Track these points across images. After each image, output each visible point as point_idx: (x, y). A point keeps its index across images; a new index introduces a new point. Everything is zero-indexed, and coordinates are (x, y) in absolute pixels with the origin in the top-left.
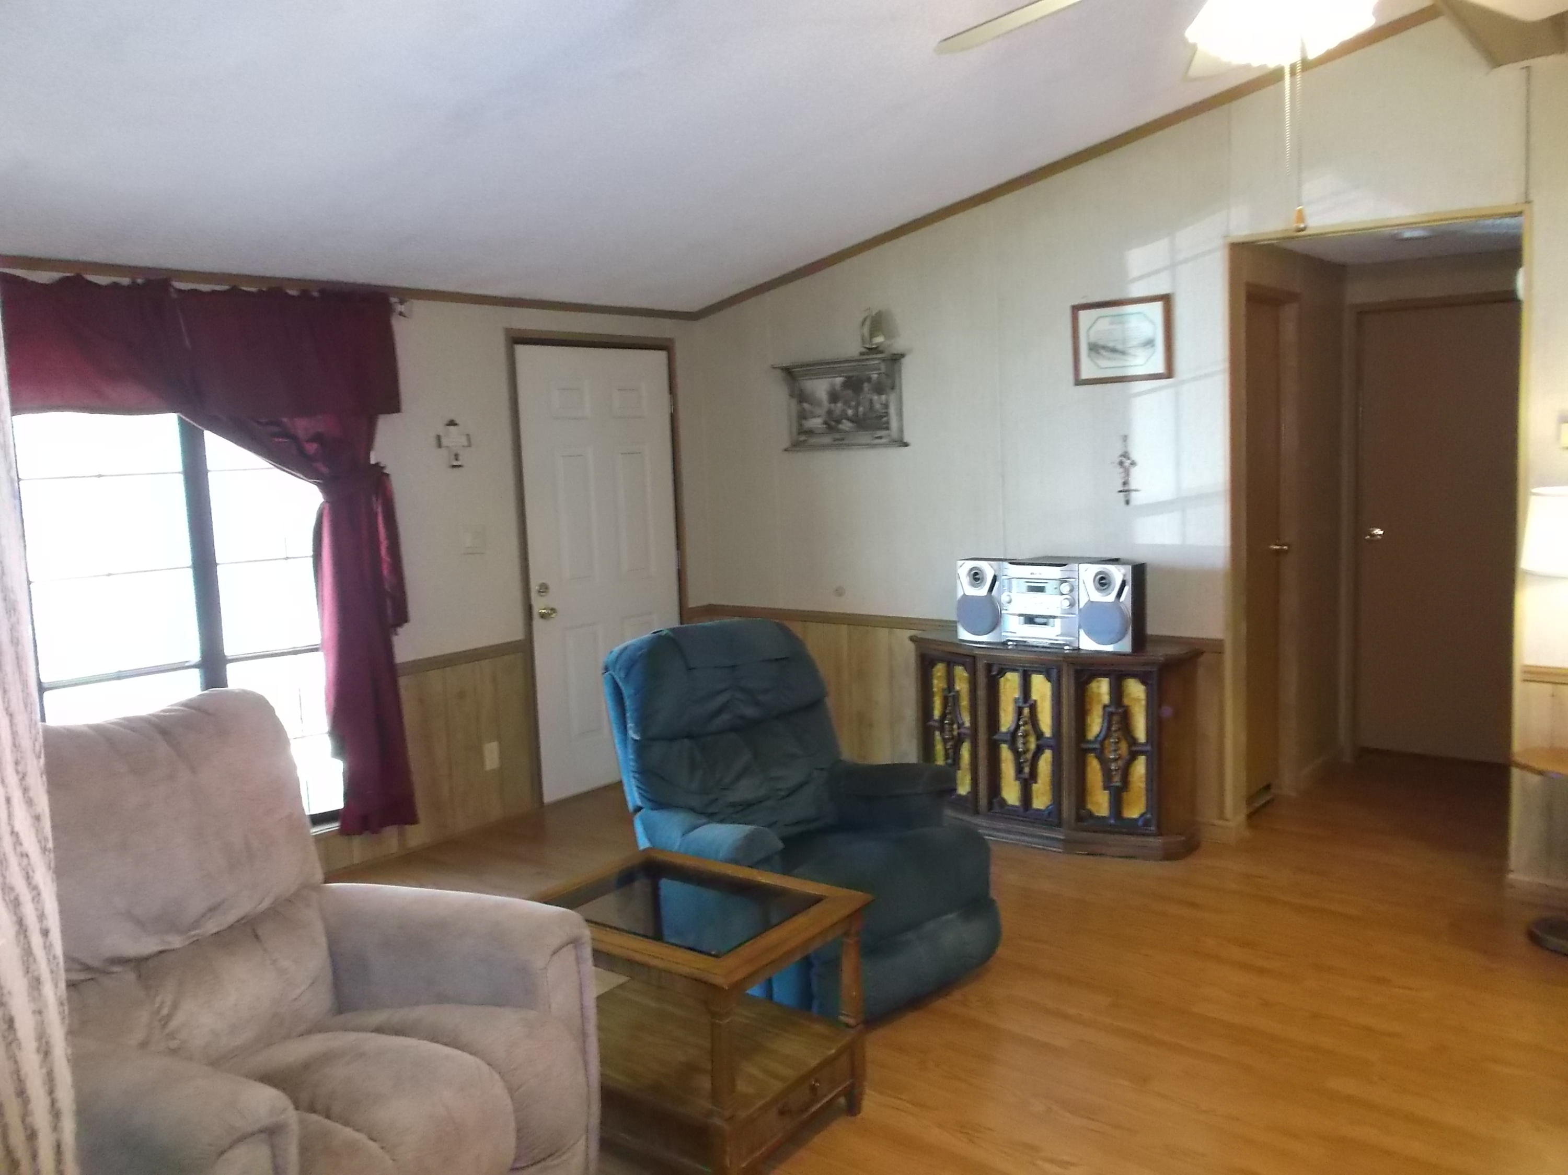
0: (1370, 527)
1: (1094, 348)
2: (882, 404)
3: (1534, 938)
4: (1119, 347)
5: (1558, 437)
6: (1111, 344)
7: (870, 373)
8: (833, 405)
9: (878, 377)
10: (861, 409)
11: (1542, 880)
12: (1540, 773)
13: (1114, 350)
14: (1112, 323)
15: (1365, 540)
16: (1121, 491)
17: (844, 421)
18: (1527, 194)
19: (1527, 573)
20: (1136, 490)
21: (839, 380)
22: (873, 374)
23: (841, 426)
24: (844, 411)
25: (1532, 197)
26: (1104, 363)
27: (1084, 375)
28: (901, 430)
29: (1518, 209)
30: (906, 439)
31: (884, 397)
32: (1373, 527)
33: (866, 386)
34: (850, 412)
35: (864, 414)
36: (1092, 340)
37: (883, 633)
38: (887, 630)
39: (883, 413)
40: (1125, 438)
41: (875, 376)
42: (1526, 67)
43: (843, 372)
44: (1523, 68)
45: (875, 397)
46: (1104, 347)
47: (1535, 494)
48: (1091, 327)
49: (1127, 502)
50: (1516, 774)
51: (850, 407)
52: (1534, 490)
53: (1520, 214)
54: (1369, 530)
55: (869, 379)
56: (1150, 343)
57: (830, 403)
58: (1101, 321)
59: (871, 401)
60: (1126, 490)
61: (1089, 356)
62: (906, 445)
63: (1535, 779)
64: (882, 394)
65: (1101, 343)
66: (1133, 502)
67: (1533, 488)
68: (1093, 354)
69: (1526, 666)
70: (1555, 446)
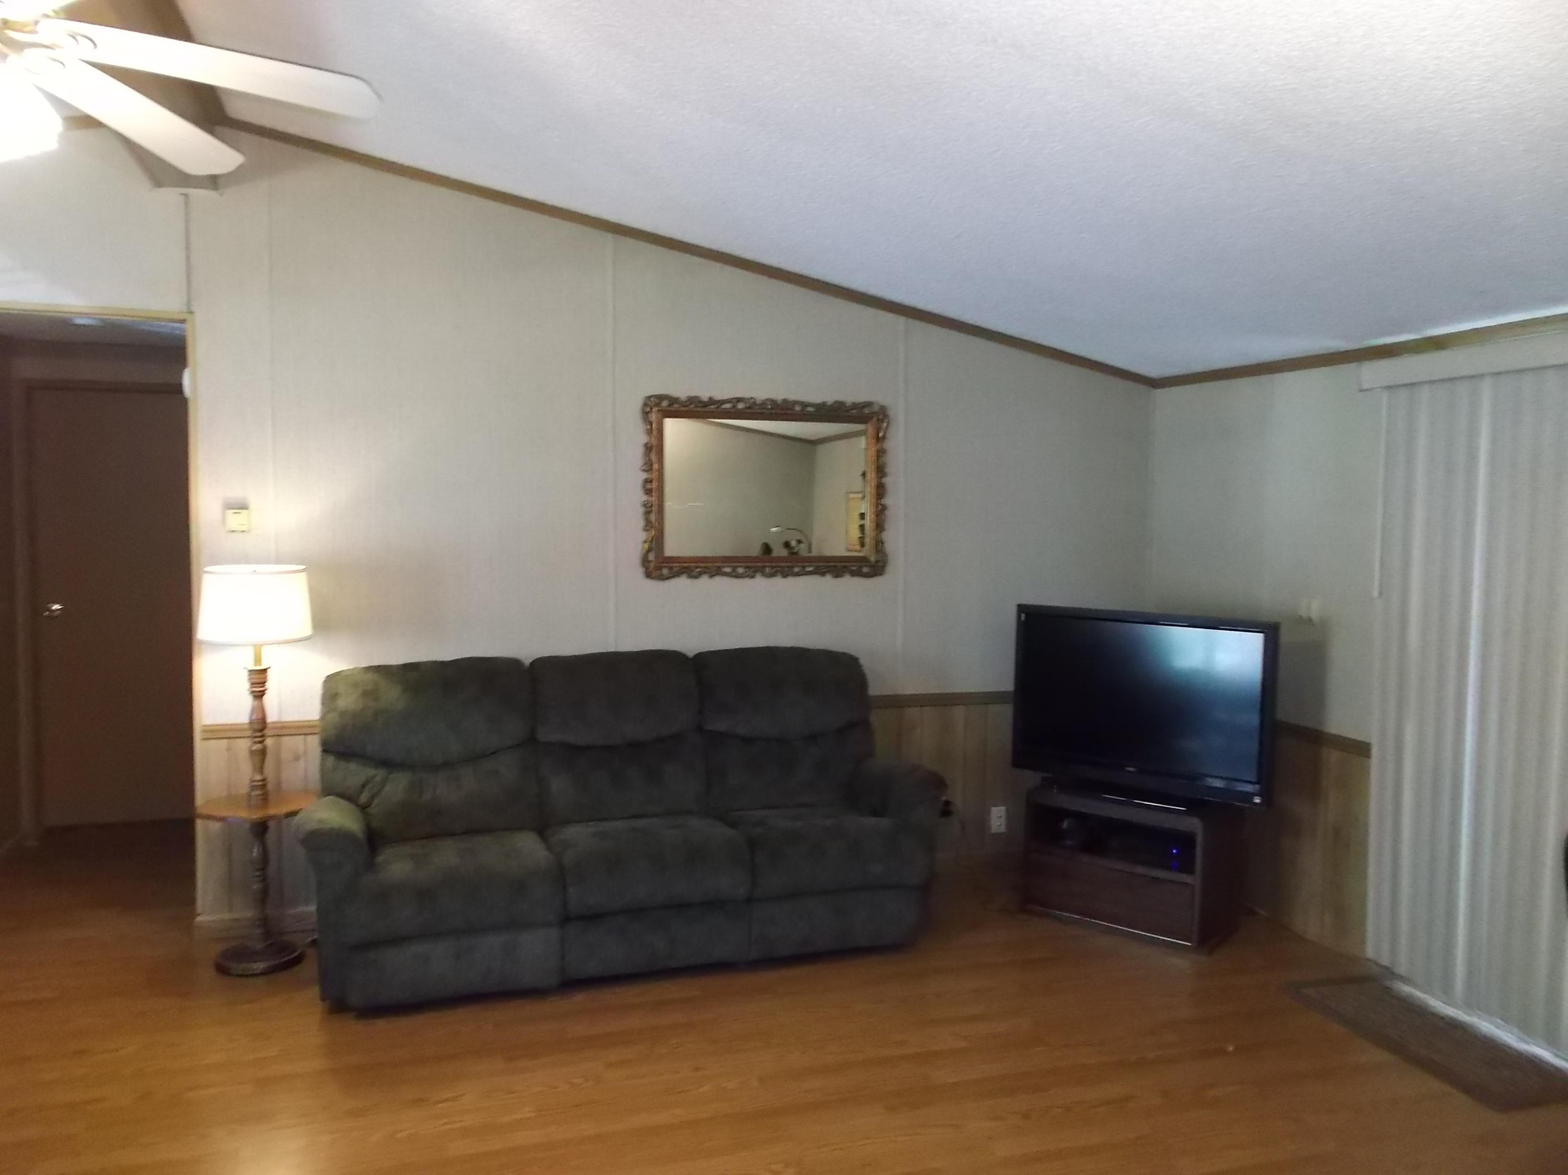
0: (48, 604)
3: (222, 970)
5: (224, 520)
11: (227, 916)
12: (222, 819)
15: (45, 616)
18: (189, 303)
19: (202, 642)
25: (194, 309)
29: (181, 317)
32: (51, 603)
42: (184, 194)
44: (182, 194)
47: (207, 572)
50: (200, 824)
52: (206, 569)
53: (183, 321)
54: (48, 607)
63: (216, 826)
67: (205, 567)
69: (205, 726)
70: (221, 529)
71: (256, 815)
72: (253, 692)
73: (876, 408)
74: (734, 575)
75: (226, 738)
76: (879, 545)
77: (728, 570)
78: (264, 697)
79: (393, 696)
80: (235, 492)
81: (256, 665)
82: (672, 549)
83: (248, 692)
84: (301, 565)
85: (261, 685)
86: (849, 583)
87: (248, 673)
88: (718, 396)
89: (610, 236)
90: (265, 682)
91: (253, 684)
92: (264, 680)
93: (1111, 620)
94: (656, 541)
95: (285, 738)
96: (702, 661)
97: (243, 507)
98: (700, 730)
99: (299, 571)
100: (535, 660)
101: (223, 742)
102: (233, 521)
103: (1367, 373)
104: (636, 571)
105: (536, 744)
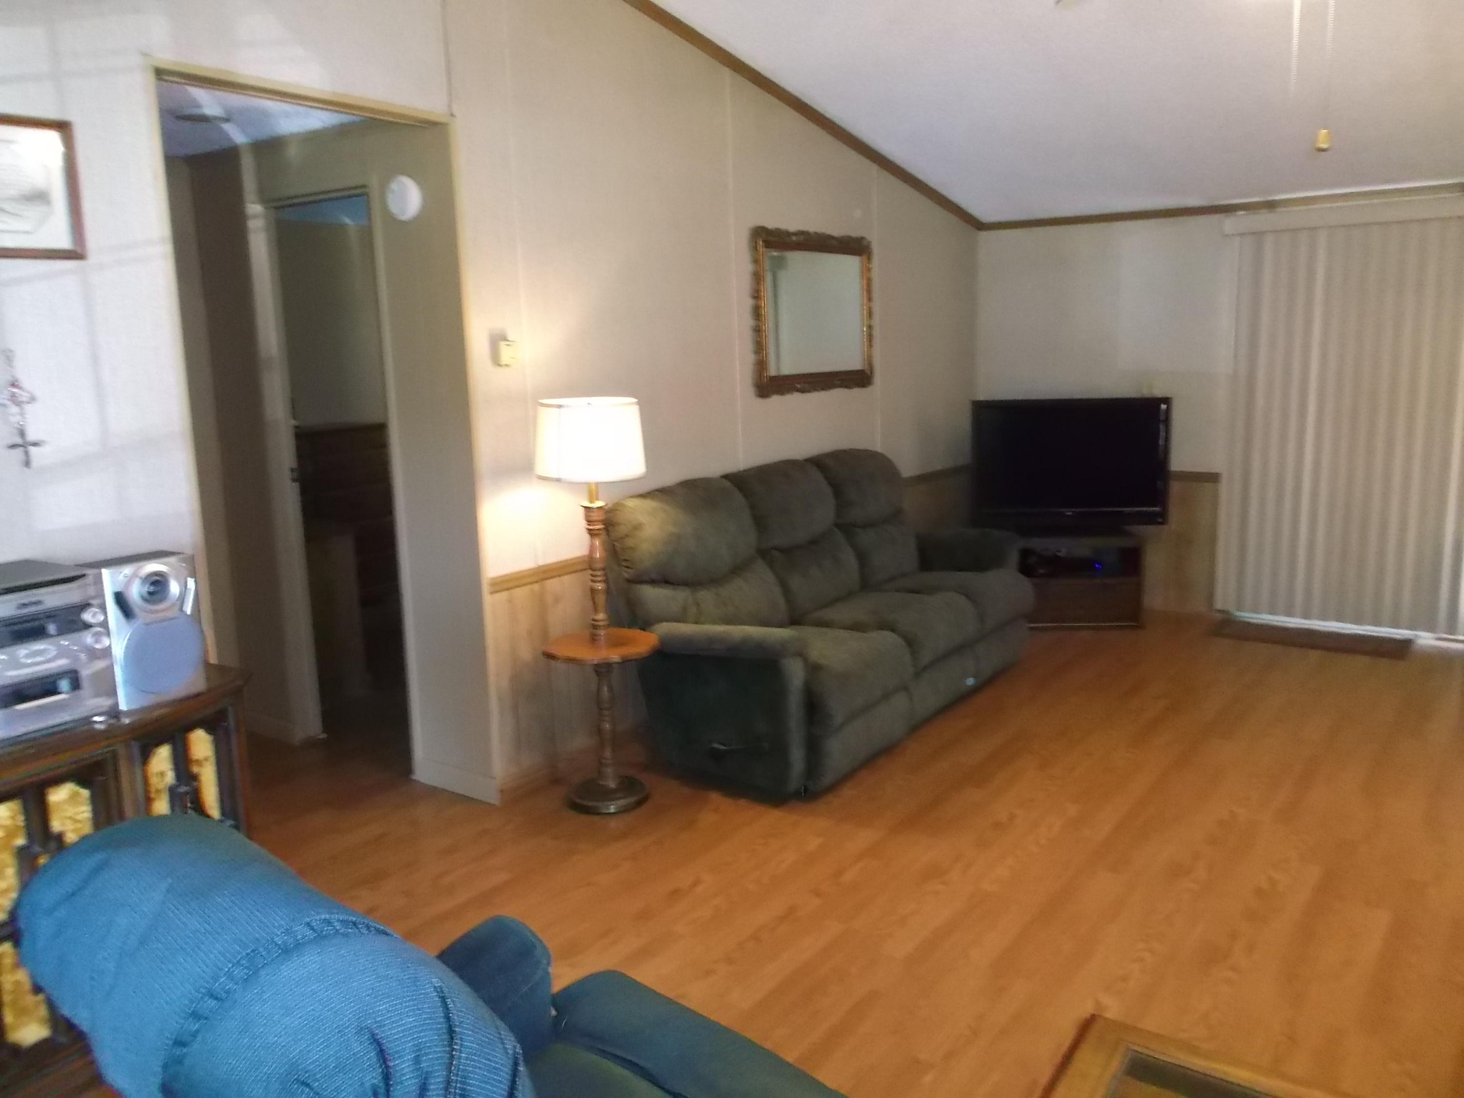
5: (494, 353)
16: (13, 446)
18: (450, 104)
20: (36, 444)
25: (455, 111)
40: (9, 357)
49: (27, 463)
56: (39, 197)
60: (24, 446)
66: (36, 462)
69: (490, 578)
70: (488, 362)
72: (590, 530)
73: (865, 241)
74: (801, 390)
76: (870, 359)
77: (798, 386)
80: (497, 324)
81: (591, 503)
82: (774, 368)
85: (599, 523)
86: (856, 393)
88: (791, 230)
89: (726, 70)
91: (591, 522)
92: (599, 518)
94: (761, 365)
95: (548, 581)
96: (818, 463)
97: (505, 339)
98: (836, 525)
99: (632, 403)
100: (726, 477)
101: (504, 595)
102: (506, 353)
103: (1230, 224)
104: (750, 391)
105: (763, 553)
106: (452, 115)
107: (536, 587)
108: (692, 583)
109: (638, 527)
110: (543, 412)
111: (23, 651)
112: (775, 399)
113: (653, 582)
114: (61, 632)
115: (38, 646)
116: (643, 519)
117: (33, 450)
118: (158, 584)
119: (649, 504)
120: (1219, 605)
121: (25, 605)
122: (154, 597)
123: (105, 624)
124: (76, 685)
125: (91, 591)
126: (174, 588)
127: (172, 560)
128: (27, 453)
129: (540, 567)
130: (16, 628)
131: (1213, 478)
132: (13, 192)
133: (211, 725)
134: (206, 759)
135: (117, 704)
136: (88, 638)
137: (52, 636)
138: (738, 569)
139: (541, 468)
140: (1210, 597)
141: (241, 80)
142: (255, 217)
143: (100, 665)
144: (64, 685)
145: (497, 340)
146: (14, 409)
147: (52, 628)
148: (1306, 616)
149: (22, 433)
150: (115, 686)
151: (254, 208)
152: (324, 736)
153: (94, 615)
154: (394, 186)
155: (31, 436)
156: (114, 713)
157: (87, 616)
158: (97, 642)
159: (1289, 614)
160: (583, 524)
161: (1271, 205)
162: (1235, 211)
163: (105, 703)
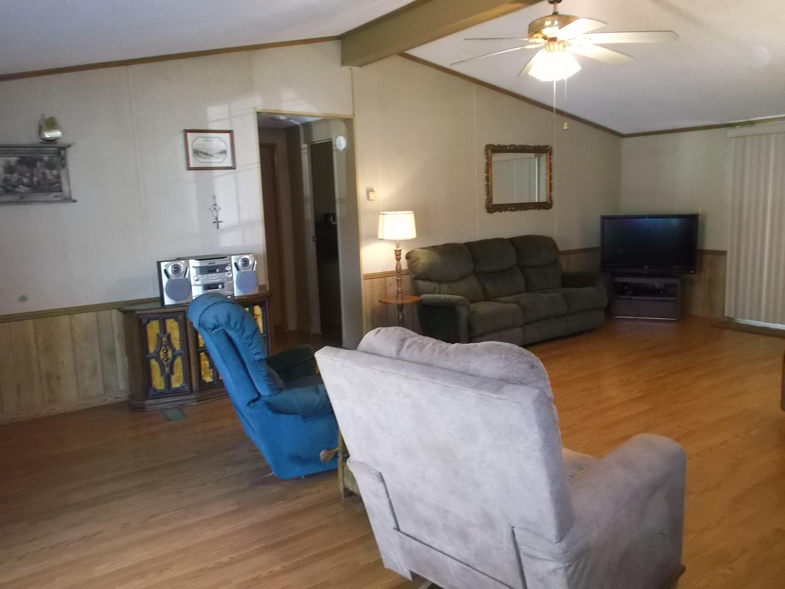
1: (196, 152)
2: (53, 176)
4: (209, 153)
5: (368, 196)
6: (205, 151)
7: (42, 155)
8: (8, 176)
9: (49, 159)
10: (35, 179)
13: (206, 154)
14: (204, 141)
16: (214, 222)
17: (21, 186)
20: (221, 222)
21: (13, 160)
22: (45, 156)
23: (17, 189)
24: (19, 179)
25: (355, 113)
26: (201, 160)
27: (192, 165)
28: (70, 192)
30: (74, 197)
31: (55, 172)
33: (39, 164)
34: (25, 180)
35: (38, 182)
36: (195, 147)
37: (65, 319)
38: (67, 316)
39: (55, 181)
40: (214, 197)
41: (46, 158)
42: (351, 69)
43: (18, 153)
45: (47, 172)
46: (202, 152)
48: (194, 141)
49: (218, 227)
51: (25, 177)
55: (41, 160)
56: (224, 152)
57: (6, 174)
58: (199, 139)
59: (44, 174)
60: (217, 222)
61: (194, 156)
62: (75, 201)
64: (53, 170)
65: (200, 150)
66: (220, 228)
68: (196, 155)
69: (364, 274)
70: (366, 199)
71: (400, 302)
72: (396, 258)
73: (549, 148)
74: (511, 210)
75: (371, 279)
76: (550, 198)
77: (509, 208)
78: (401, 260)
79: (436, 257)
80: (369, 185)
81: (397, 248)
82: (496, 201)
83: (395, 258)
84: (412, 211)
85: (399, 256)
86: (543, 212)
87: (394, 251)
88: (506, 145)
89: (475, 85)
90: (400, 255)
91: (396, 255)
92: (400, 254)
93: (633, 218)
94: (489, 199)
95: (387, 278)
96: (512, 241)
97: (372, 191)
98: (517, 265)
99: (411, 213)
100: (465, 244)
101: (370, 280)
102: (372, 196)
103: (731, 132)
104: (485, 210)
105: (475, 273)
106: (354, 116)
107: (383, 279)
108: (439, 281)
109: (418, 259)
110: (381, 216)
111: (210, 275)
112: (497, 214)
113: (422, 279)
114: (220, 272)
115: (214, 275)
116: (420, 256)
117: (220, 224)
118: (246, 262)
119: (425, 251)
120: (726, 315)
121: (210, 264)
122: (246, 265)
123: (231, 270)
124: (223, 287)
125: (228, 262)
126: (251, 263)
127: (251, 255)
128: (218, 224)
129: (384, 272)
130: (209, 269)
131: (723, 253)
132: (217, 151)
133: (262, 305)
134: (259, 315)
135: (234, 293)
136: (226, 274)
137: (217, 273)
138: (462, 278)
139: (380, 236)
140: (723, 311)
141: (283, 113)
142: (304, 149)
143: (230, 282)
144: (220, 286)
145: (370, 191)
146: (215, 212)
147: (217, 270)
148: (766, 321)
149: (217, 219)
150: (233, 288)
151: (304, 146)
152: (321, 333)
153: (228, 268)
154: (338, 139)
155: (219, 220)
156: (233, 295)
157: (227, 268)
158: (228, 276)
159: (759, 319)
160: (394, 256)
161: (751, 123)
162: (736, 126)
163: (230, 293)
